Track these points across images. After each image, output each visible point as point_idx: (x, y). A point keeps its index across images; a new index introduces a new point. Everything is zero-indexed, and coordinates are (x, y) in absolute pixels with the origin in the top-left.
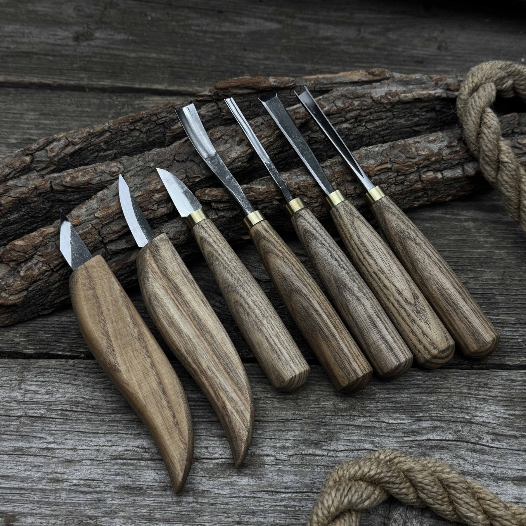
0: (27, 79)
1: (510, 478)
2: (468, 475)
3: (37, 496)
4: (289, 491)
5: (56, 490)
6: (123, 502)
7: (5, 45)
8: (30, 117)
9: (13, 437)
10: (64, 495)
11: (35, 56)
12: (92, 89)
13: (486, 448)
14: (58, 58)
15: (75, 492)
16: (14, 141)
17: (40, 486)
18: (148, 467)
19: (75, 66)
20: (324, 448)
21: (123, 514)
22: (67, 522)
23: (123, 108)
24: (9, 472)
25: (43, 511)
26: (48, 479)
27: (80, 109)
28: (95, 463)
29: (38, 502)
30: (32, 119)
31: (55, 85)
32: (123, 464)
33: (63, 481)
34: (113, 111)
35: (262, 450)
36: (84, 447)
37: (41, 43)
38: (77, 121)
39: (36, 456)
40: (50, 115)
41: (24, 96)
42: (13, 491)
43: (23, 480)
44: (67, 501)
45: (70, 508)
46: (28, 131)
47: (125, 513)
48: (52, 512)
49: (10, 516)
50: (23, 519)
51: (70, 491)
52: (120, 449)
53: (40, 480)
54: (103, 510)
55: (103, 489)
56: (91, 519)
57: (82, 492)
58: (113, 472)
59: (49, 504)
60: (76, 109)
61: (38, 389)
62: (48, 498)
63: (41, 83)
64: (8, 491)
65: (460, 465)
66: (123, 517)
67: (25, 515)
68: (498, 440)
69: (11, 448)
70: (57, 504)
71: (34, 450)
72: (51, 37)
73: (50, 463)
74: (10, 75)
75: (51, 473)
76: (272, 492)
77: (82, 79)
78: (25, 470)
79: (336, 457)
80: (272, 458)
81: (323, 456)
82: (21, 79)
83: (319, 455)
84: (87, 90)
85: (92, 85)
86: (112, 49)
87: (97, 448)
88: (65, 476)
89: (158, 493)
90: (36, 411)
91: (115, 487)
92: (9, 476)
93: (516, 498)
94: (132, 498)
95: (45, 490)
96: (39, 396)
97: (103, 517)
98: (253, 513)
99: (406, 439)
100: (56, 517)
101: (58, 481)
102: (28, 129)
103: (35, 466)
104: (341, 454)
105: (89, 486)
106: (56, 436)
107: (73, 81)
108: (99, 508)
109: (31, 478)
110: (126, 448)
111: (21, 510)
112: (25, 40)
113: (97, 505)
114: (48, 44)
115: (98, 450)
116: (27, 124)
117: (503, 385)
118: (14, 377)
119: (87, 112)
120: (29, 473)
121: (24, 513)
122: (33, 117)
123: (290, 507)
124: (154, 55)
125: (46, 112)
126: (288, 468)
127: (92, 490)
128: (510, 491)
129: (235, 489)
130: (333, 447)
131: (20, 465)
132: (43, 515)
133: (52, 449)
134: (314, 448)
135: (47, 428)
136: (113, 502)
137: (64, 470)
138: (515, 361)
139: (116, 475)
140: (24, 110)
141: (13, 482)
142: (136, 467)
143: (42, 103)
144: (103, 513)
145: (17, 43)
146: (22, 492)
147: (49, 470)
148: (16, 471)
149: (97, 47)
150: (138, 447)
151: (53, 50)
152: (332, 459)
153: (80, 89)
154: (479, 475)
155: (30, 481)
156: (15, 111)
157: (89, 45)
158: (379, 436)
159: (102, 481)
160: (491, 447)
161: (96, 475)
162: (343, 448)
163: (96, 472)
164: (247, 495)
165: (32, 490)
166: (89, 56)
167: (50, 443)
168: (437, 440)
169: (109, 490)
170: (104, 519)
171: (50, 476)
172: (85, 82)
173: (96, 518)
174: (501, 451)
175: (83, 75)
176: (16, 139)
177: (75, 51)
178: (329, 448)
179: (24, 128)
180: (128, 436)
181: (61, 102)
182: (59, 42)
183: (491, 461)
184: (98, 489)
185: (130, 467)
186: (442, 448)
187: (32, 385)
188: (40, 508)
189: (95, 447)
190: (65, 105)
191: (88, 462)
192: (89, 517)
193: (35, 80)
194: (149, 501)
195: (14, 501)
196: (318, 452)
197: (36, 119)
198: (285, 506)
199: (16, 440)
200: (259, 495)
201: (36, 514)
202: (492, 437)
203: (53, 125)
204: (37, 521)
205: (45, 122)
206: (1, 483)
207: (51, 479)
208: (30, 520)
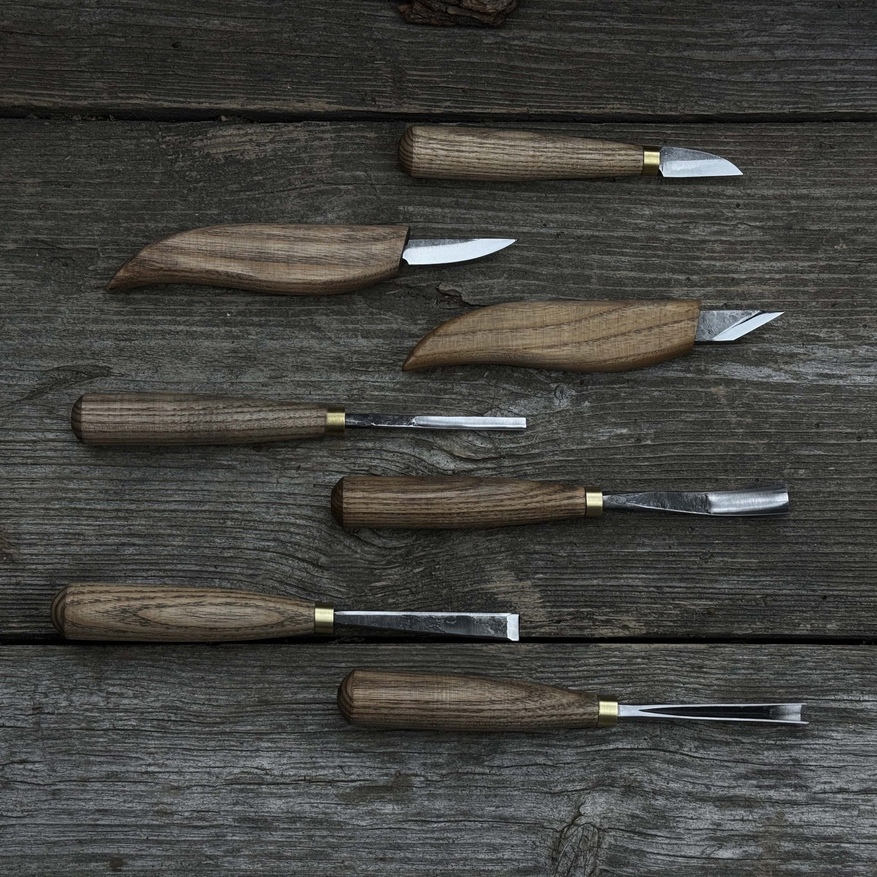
1: (712, 798)
2: (660, 795)
3: (143, 835)
4: (442, 819)
5: (166, 826)
6: (245, 837)
8: (29, 190)
9: (102, 759)
10: (175, 831)
11: (10, 39)
12: (120, 115)
13: (687, 758)
15: (188, 826)
16: (12, 246)
17: (146, 822)
18: (272, 793)
20: (486, 763)
21: (247, 853)
24: (106, 805)
25: (154, 851)
26: (154, 811)
28: (207, 789)
29: (146, 841)
30: (31, 195)
32: (242, 791)
34: (160, 168)
35: (410, 769)
36: (192, 770)
39: (135, 782)
40: (59, 184)
42: (114, 829)
43: (124, 814)
44: (180, 839)
45: (185, 846)
47: (250, 850)
48: (164, 853)
49: (116, 859)
50: (130, 862)
51: (181, 826)
52: (236, 771)
53: (145, 813)
54: (224, 848)
55: (221, 822)
56: (210, 859)
57: (196, 827)
58: (230, 801)
59: (159, 842)
61: (124, 691)
62: (157, 836)
64: (109, 829)
65: (651, 782)
66: (247, 855)
67: (133, 857)
68: (704, 748)
69: (103, 773)
70: (168, 843)
71: (131, 775)
73: (153, 792)
75: (157, 804)
76: (423, 821)
78: (124, 802)
79: (500, 775)
80: (422, 779)
81: (483, 774)
83: (479, 774)
87: (208, 770)
88: (174, 808)
89: (286, 826)
90: (126, 723)
91: (235, 820)
92: (106, 810)
93: (715, 824)
94: (257, 833)
95: (152, 825)
96: (126, 701)
97: (225, 856)
98: (399, 847)
99: (588, 749)
100: (169, 858)
101: (165, 813)
102: (29, 217)
103: (136, 795)
104: (507, 771)
105: (204, 819)
106: (156, 756)
108: (218, 845)
109: (133, 812)
110: (242, 770)
111: (127, 851)
113: (216, 843)
115: (209, 773)
117: (723, 668)
118: (90, 674)
120: (130, 805)
121: (132, 855)
123: (442, 839)
126: (441, 791)
127: (208, 824)
128: (708, 816)
129: (377, 819)
130: (497, 763)
131: (117, 795)
132: (154, 857)
133: (153, 772)
134: (474, 764)
135: (143, 746)
136: (235, 838)
137: (172, 800)
138: (747, 629)
139: (235, 804)
141: (112, 818)
142: (258, 795)
144: (224, 852)
146: (125, 829)
147: (155, 800)
148: (115, 803)
150: (257, 768)
151: (38, 21)
152: (495, 778)
154: (675, 795)
155: (132, 815)
158: (555, 746)
159: (218, 812)
160: (694, 757)
161: (210, 806)
162: (509, 764)
163: (210, 802)
164: (392, 826)
165: (136, 826)
166: (105, 34)
167: (150, 765)
168: (627, 749)
169: (228, 823)
170: (225, 859)
171: (156, 809)
172: (105, 100)
173: (217, 857)
174: (706, 762)
176: (15, 241)
178: (492, 764)
179: (23, 217)
180: (244, 753)
183: (691, 776)
184: (215, 823)
185: (250, 795)
186: (632, 759)
187: (114, 685)
188: (149, 848)
189: (204, 770)
191: (199, 789)
192: (207, 856)
194: (277, 836)
195: (119, 841)
196: (479, 770)
197: (37, 194)
198: (438, 839)
199: (108, 763)
200: (406, 826)
201: (147, 856)
202: (697, 743)
204: (148, 863)
205: (53, 200)
206: (98, 820)
207: (158, 812)
208: (139, 863)
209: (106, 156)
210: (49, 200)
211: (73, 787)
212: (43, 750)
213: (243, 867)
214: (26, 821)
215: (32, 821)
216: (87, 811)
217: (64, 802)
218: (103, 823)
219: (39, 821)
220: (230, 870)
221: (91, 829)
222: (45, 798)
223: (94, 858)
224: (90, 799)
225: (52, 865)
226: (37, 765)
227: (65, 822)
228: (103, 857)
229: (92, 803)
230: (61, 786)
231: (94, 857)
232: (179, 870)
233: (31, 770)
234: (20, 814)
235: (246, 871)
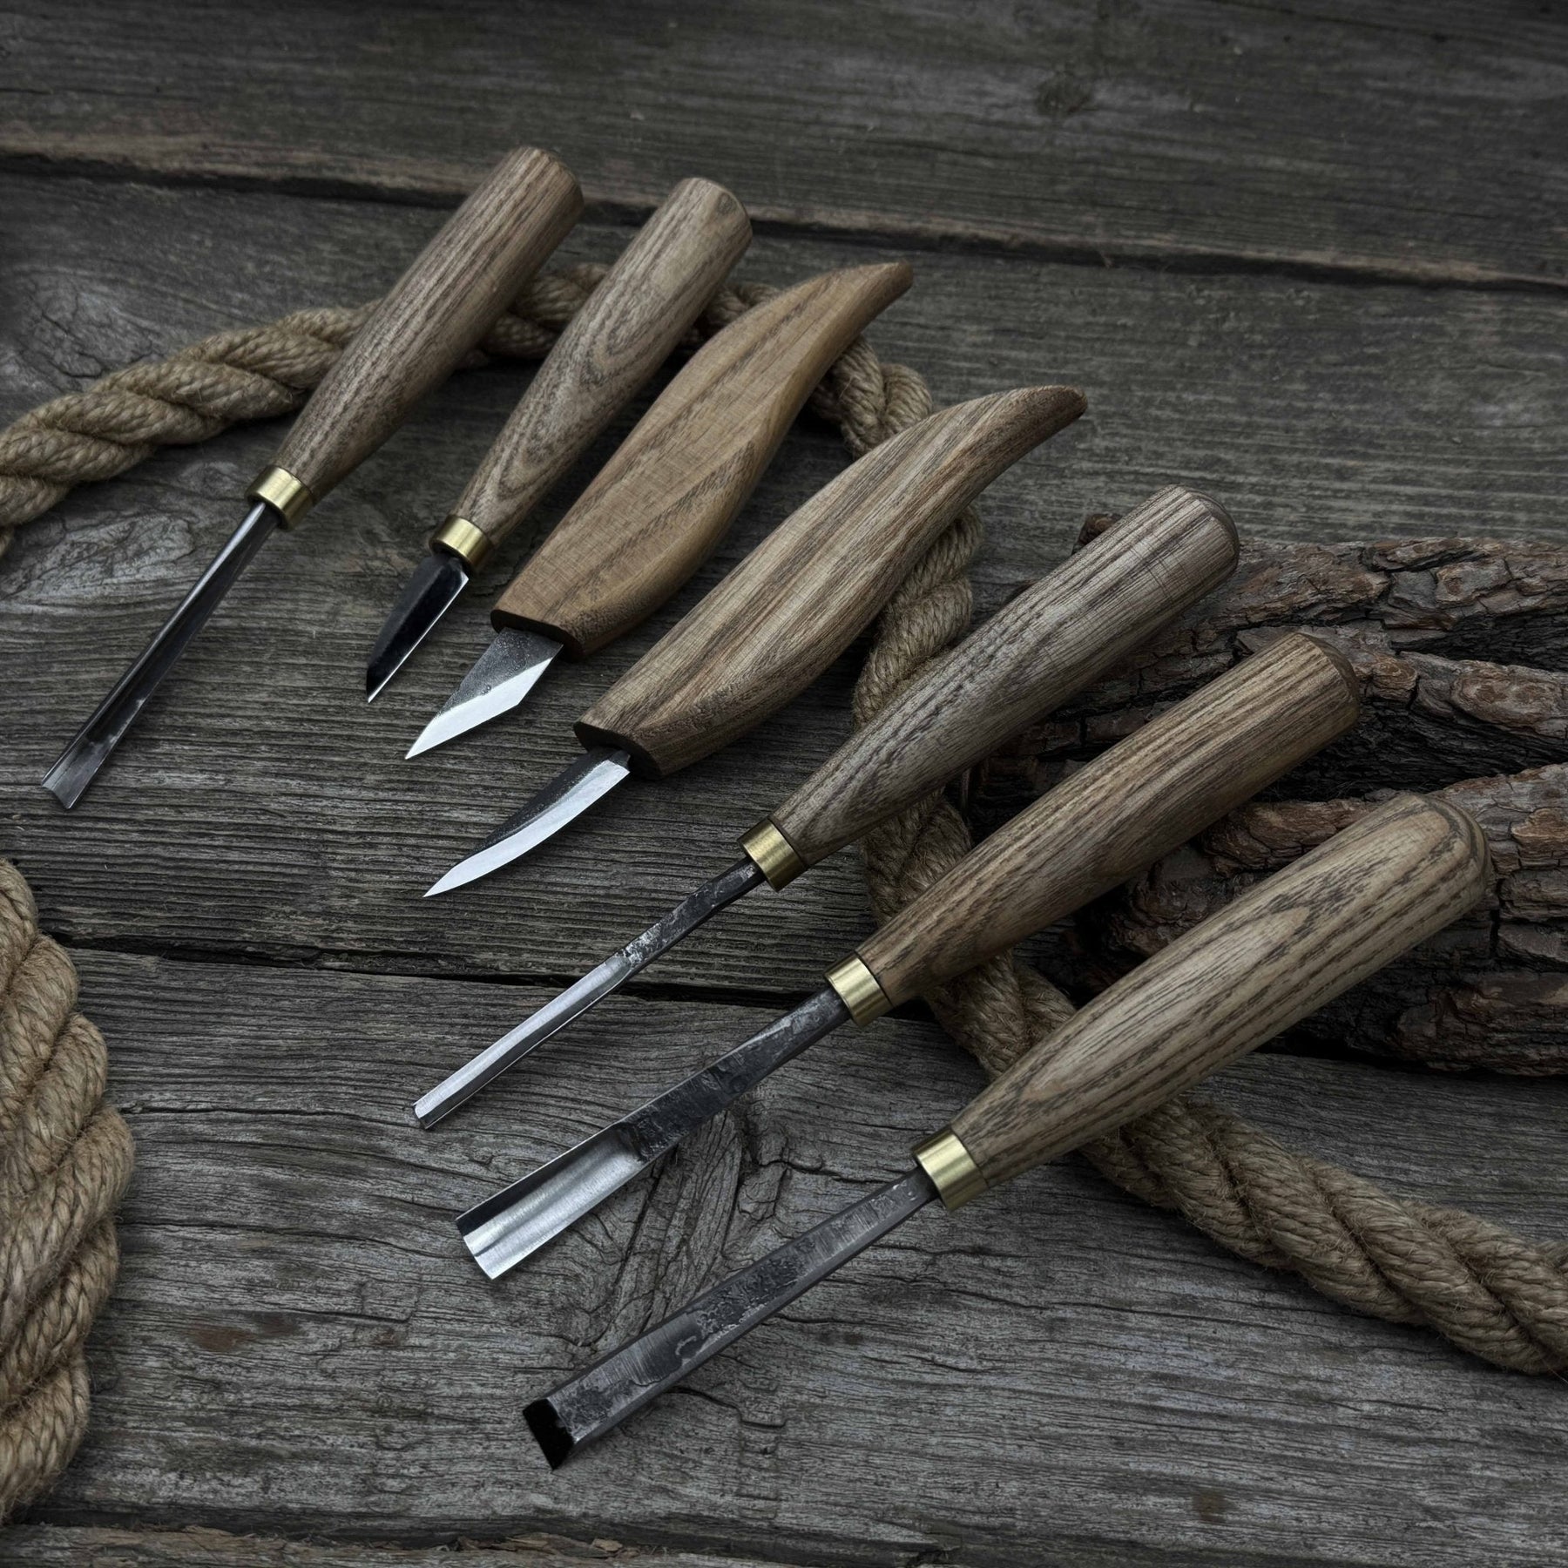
0: (938, 225)
3: (1269, 1441)
5: (1321, 1428)
6: (1513, 1474)
7: (847, 117)
8: (970, 339)
9: (1159, 1265)
10: (1346, 1445)
11: (943, 156)
12: (1122, 260)
14: (1007, 165)
15: (1376, 1436)
17: (1272, 1415)
19: (1062, 188)
21: (1523, 1511)
22: (1372, 1522)
23: (1224, 319)
24: (1174, 1366)
25: (1297, 1485)
26: (1289, 1394)
27: (1103, 319)
28: (1409, 1357)
29: (1277, 1459)
30: (975, 345)
31: (1015, 243)
33: (1333, 1402)
34: (1198, 327)
37: (948, 114)
38: (1103, 354)
39: (1241, 1325)
40: (1023, 334)
41: (937, 275)
42: (1198, 1423)
43: (1221, 1390)
44: (1356, 1462)
45: (1371, 1482)
46: (973, 379)
47: (1529, 1506)
48: (1322, 1492)
49: (1207, 1493)
50: (1244, 1505)
51: (1358, 1433)
53: (1268, 1396)
54: (1466, 1494)
55: (1451, 1435)
56: (1435, 1518)
57: (1393, 1439)
59: (1308, 1466)
60: (1090, 319)
62: (1302, 1450)
63: (976, 236)
66: (1524, 1516)
67: (1248, 1493)
69: (1162, 1296)
70: (1332, 1469)
71: (1228, 1307)
72: (973, 99)
73: (1281, 1349)
74: (884, 210)
75: (1294, 1379)
77: (1089, 228)
78: (1217, 1364)
82: (917, 224)
84: (1108, 262)
85: (1120, 247)
86: (1154, 139)
88: (1335, 1390)
91: (1483, 1435)
92: (1176, 1378)
94: (1540, 1467)
95: (1288, 1424)
97: (1470, 1514)
100: (1336, 1504)
101: (1315, 1400)
102: (971, 372)
103: (1242, 1352)
105: (1412, 1425)
107: (1065, 233)
108: (1451, 1487)
109: (1240, 1388)
111: (1232, 1477)
112: (900, 104)
113: (1447, 1480)
114: (969, 119)
116: (966, 358)
119: (1124, 326)
120: (1231, 1373)
121: (1245, 1488)
122: (978, 339)
124: (1277, 162)
125: (1010, 325)
127: (1420, 1435)
131: (1200, 1347)
132: (1299, 1498)
133: (1277, 1307)
136: (1488, 1473)
137: (1328, 1372)
139: (1479, 1398)
140: (948, 317)
141: (1191, 1396)
143: (990, 297)
144: (1464, 1502)
145: (880, 112)
146: (1228, 1426)
147: (1286, 1370)
148: (1193, 1364)
149: (1108, 132)
151: (988, 140)
153: (1086, 257)
155: (1240, 1394)
156: (922, 320)
157: (1086, 127)
159: (1444, 1412)
161: (1421, 1395)
163: (1419, 1385)
165: (1250, 1420)
166: (1097, 163)
169: (1470, 1438)
170: (1474, 1521)
171: (1295, 1387)
172: (1098, 239)
173: (1451, 1514)
175: (1088, 218)
177: (1050, 143)
179: (959, 372)
181: (1044, 295)
182: (998, 115)
184: (1437, 1434)
188: (1286, 1475)
190: (1057, 305)
191: (1391, 1355)
192: (1427, 1510)
193: (958, 228)
195: (1211, 1451)
197: (985, 345)
199: (1171, 1273)
201: (1280, 1493)
203: (1038, 364)
204: (1285, 1513)
205: (1013, 354)
206: (1158, 1398)
207: (1298, 1395)
208: (1265, 1509)
209: (1103, 307)
210: (1005, 353)
211: (1093, 1318)
212: (1022, 1232)
213: (1517, 1543)
214: (990, 1380)
215: (1003, 1382)
216: (1133, 1373)
217: (1074, 1350)
218: (1170, 1404)
219: (1021, 1385)
220: (1487, 1549)
221: (1141, 1415)
222: (1030, 1335)
223: (1155, 1484)
224: (1137, 1350)
225: (1054, 1491)
226: (1009, 1262)
227: (1082, 1394)
228: (1173, 1486)
229: (1140, 1358)
230: (1069, 1313)
231: (1154, 1481)
232: (1363, 1535)
233: (998, 1271)
234: (975, 1365)
235: (1526, 1553)
